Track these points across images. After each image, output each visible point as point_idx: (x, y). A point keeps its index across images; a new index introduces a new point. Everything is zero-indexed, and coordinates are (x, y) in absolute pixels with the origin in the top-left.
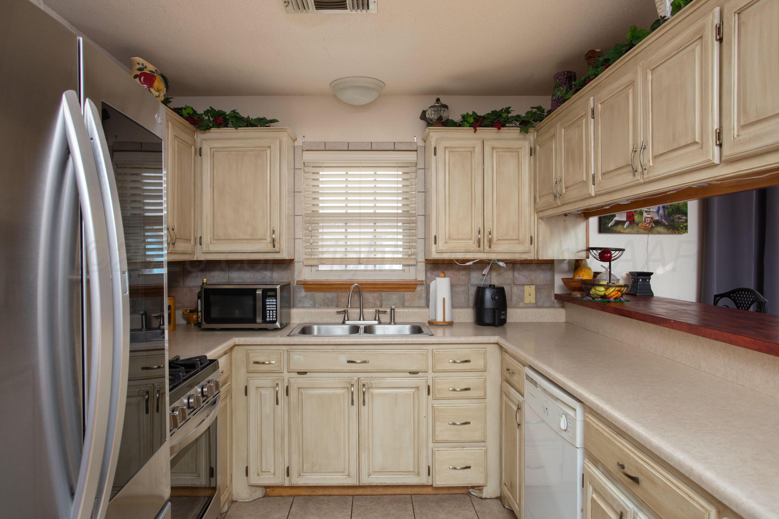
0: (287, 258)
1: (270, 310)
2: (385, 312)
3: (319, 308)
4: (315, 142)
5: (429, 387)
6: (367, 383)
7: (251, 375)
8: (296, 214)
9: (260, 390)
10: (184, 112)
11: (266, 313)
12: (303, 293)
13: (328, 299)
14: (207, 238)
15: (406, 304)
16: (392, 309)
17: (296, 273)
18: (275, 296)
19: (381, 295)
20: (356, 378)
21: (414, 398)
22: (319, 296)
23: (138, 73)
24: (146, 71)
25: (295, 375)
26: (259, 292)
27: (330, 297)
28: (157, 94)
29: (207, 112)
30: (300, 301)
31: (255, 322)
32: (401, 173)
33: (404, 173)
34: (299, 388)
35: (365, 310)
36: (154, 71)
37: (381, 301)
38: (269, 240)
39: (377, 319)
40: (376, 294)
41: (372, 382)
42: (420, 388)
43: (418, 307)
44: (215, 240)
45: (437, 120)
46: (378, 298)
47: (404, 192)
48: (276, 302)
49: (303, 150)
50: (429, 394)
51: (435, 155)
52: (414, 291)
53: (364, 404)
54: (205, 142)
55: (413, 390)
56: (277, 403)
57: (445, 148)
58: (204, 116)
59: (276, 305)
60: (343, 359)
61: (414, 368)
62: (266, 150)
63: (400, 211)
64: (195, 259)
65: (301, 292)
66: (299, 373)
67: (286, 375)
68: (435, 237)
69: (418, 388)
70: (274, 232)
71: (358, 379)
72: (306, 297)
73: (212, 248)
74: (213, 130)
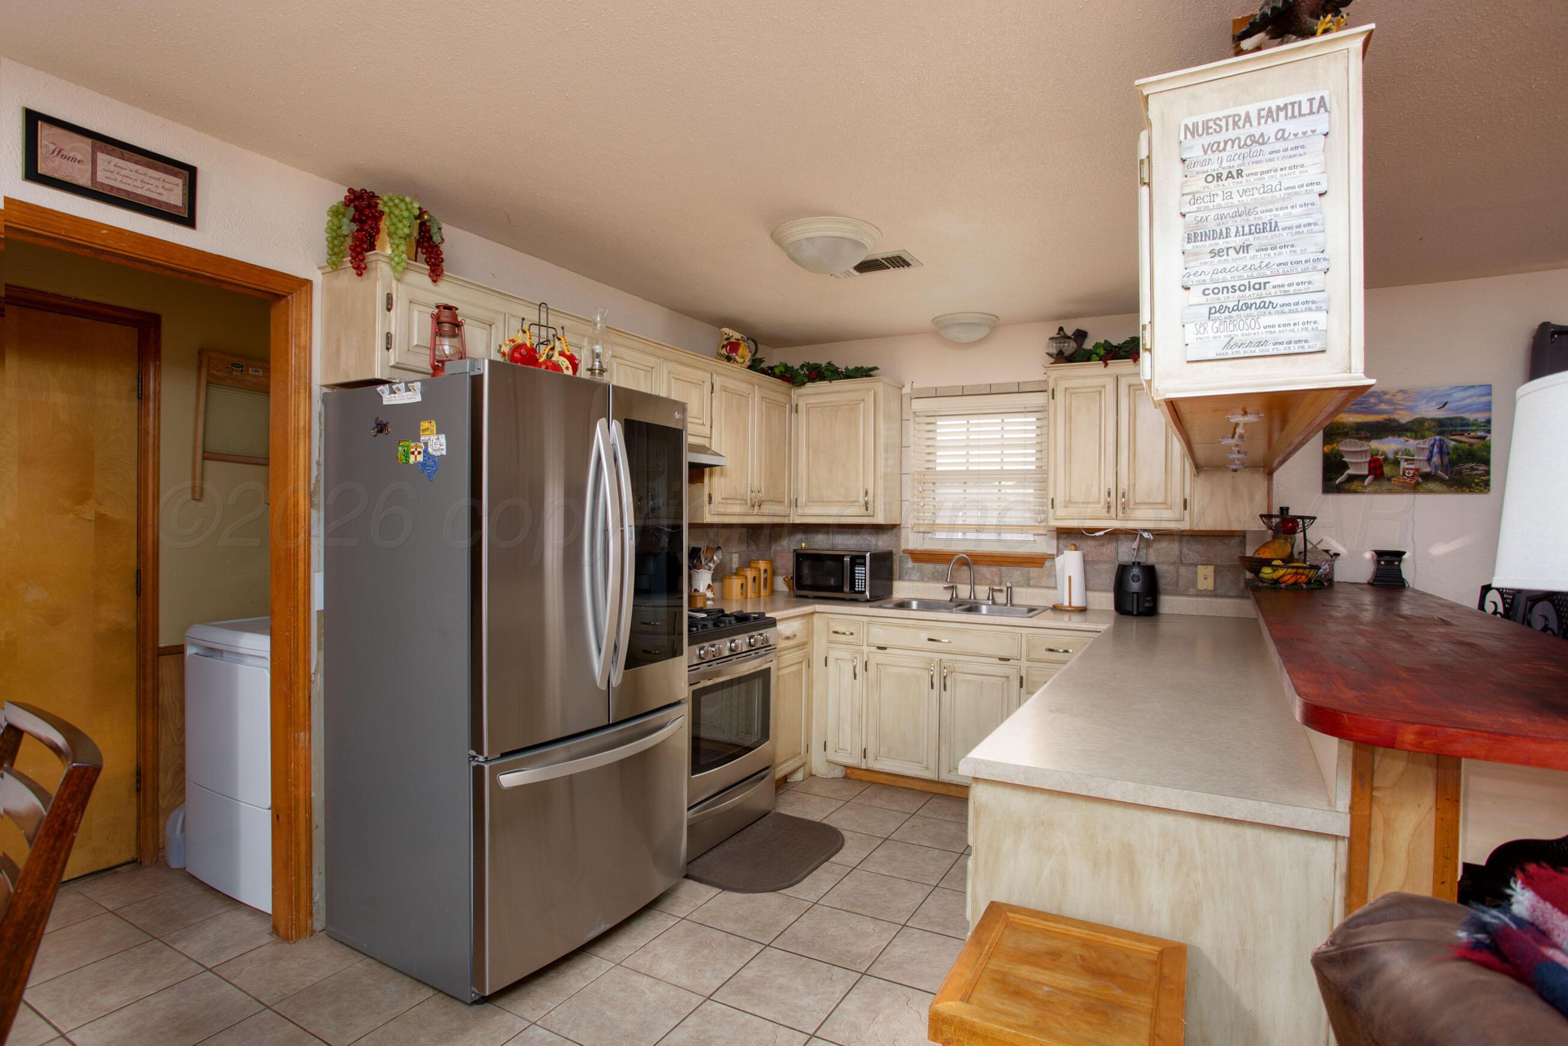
0: (882, 523)
1: (859, 579)
2: (1001, 591)
3: (927, 582)
4: (925, 389)
5: (1021, 678)
6: (949, 666)
7: (832, 645)
8: (903, 472)
9: (839, 661)
10: (777, 371)
11: (855, 582)
12: (910, 564)
13: (938, 571)
14: (802, 499)
15: (1031, 582)
16: (1008, 588)
17: (903, 541)
18: (864, 565)
19: (1000, 570)
20: (937, 659)
21: (1002, 690)
22: (929, 567)
23: (725, 342)
24: (732, 340)
25: (875, 649)
26: (847, 559)
27: (940, 570)
28: (742, 360)
29: (802, 367)
30: (907, 573)
31: (843, 591)
32: (1034, 419)
33: (1038, 419)
34: (878, 664)
35: (977, 587)
36: (740, 338)
37: (1001, 577)
38: (862, 502)
39: (991, 598)
40: (995, 569)
41: (955, 665)
42: (1010, 678)
43: (1047, 587)
44: (809, 502)
45: (1057, 355)
46: (996, 574)
47: (1037, 443)
48: (865, 570)
49: (911, 399)
50: (1021, 686)
51: (1053, 399)
52: (1042, 567)
53: (945, 689)
54: (800, 399)
55: (1004, 679)
56: (855, 678)
57: (1066, 389)
58: (800, 371)
59: (865, 574)
60: (925, 635)
61: (1004, 654)
62: (859, 404)
63: (1033, 467)
64: (791, 522)
65: (908, 562)
66: (879, 648)
67: (865, 649)
68: (1053, 500)
69: (1008, 677)
70: (867, 493)
71: (941, 660)
72: (913, 568)
73: (807, 511)
74: (809, 385)
